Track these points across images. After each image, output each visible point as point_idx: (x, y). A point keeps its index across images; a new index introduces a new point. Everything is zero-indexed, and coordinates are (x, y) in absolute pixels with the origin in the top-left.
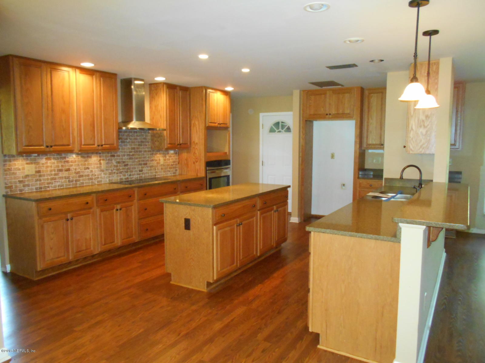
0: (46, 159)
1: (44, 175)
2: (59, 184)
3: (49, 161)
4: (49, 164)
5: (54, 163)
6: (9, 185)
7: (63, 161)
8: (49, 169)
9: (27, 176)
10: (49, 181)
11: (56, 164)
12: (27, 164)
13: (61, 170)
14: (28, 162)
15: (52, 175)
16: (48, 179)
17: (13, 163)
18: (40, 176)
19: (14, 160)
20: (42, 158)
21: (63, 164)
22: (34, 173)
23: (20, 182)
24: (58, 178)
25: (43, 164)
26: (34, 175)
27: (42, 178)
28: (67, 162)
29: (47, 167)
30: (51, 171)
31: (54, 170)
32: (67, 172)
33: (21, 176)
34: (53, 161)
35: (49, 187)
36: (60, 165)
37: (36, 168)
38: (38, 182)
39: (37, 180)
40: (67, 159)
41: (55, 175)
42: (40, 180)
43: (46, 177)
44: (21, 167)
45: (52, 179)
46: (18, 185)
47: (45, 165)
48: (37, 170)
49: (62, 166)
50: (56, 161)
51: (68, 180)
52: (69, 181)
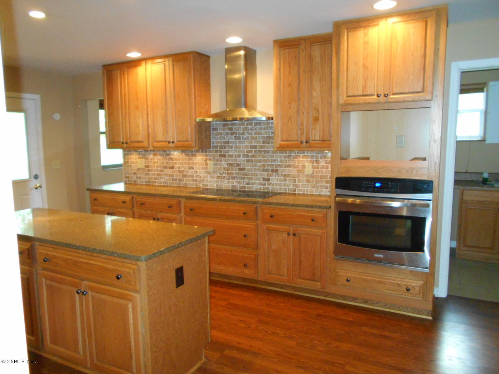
0: (153, 154)
1: (151, 170)
2: (163, 180)
3: (156, 157)
4: (156, 160)
5: (159, 159)
6: (128, 175)
7: (168, 157)
8: (156, 165)
9: (139, 169)
10: (156, 176)
11: (161, 161)
12: (139, 158)
13: (166, 167)
14: (140, 156)
15: (158, 170)
16: (154, 174)
17: (129, 157)
18: (149, 170)
19: (131, 154)
20: (150, 154)
21: (168, 161)
22: (143, 167)
23: (135, 174)
24: (163, 174)
25: (151, 159)
26: (143, 169)
27: (150, 173)
28: (172, 159)
29: (154, 163)
30: (157, 167)
31: (160, 166)
32: (171, 170)
33: (135, 168)
34: (159, 157)
35: (155, 182)
36: (165, 161)
37: (145, 163)
38: (147, 176)
39: (146, 174)
40: (171, 156)
41: (161, 171)
42: (148, 175)
43: (153, 173)
44: (135, 161)
45: (159, 175)
46: (133, 176)
47: (153, 161)
48: (147, 164)
49: (167, 163)
50: (161, 158)
51: (171, 178)
52: (173, 180)
